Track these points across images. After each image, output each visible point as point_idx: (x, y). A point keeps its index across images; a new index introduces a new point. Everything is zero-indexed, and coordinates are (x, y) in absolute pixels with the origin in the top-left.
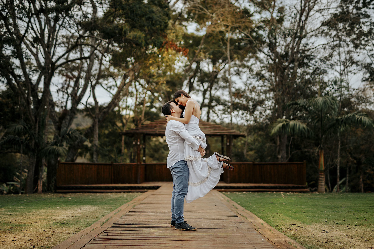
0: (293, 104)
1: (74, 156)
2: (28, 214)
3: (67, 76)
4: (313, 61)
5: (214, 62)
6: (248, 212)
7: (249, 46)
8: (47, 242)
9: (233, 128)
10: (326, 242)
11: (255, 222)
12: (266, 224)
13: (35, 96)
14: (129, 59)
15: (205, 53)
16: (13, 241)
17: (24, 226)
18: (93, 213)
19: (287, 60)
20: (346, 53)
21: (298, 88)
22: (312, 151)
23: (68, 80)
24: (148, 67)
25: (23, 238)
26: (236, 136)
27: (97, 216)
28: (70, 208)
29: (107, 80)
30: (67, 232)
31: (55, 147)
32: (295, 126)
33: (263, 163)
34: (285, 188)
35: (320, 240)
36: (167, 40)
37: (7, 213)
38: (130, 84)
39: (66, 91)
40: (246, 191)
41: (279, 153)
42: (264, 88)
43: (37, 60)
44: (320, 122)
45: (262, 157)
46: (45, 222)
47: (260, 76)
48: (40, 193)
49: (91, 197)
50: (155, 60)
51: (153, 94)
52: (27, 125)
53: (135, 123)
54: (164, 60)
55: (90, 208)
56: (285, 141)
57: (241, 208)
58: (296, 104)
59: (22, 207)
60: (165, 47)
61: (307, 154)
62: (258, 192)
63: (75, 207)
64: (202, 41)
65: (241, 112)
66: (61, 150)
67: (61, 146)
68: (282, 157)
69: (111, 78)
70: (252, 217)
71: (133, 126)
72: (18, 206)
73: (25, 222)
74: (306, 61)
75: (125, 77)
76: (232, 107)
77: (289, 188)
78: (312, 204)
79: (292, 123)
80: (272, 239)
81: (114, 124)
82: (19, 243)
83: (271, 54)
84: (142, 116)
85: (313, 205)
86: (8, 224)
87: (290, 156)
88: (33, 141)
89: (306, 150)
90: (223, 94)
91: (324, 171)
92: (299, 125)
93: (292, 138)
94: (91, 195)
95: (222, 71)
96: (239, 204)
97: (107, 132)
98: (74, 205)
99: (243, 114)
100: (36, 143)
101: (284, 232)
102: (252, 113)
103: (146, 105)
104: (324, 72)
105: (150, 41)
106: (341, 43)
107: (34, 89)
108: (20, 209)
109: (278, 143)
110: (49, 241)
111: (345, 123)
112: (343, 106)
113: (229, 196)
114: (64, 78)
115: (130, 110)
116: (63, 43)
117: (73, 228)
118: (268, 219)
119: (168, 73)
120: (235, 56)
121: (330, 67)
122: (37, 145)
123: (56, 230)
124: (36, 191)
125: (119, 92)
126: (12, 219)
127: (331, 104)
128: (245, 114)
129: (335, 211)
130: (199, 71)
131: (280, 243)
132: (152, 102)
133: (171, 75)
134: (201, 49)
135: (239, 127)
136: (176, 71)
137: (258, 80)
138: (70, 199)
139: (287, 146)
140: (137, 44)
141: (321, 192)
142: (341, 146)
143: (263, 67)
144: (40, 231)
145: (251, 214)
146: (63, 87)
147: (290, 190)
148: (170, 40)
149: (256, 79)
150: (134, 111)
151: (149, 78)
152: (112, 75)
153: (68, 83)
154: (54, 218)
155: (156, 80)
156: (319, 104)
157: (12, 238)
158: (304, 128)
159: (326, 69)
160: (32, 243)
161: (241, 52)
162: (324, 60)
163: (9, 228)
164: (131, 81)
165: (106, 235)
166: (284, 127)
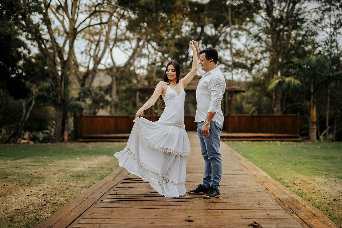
0: (288, 63)
1: (95, 109)
2: (50, 165)
3: (89, 40)
4: (305, 24)
5: (216, 27)
6: (251, 163)
7: (247, 11)
8: (60, 198)
9: (234, 84)
10: (334, 200)
11: (258, 175)
12: (269, 178)
13: (61, 58)
14: (142, 24)
15: (208, 17)
16: (28, 196)
17: (43, 178)
18: (108, 164)
19: (282, 24)
20: (335, 16)
21: (293, 48)
22: (304, 104)
23: (90, 43)
24: (159, 31)
25: (39, 192)
26: (237, 92)
27: (111, 167)
28: (88, 158)
29: (124, 43)
30: (81, 185)
31: (78, 102)
32: (290, 82)
33: (261, 115)
34: (281, 137)
35: (327, 197)
36: (175, 6)
37: (30, 164)
38: (143, 46)
39: (88, 53)
40: (246, 141)
41: (275, 107)
42: (261, 49)
43: (63, 26)
44: (313, 79)
45: (259, 110)
46: (62, 174)
47: (257, 38)
48: (66, 142)
49: (109, 147)
50: (165, 24)
51: (163, 55)
52: (54, 83)
53: (148, 80)
54: (173, 24)
55: (106, 159)
56: (280, 96)
57: (243, 159)
58: (291, 62)
59: (46, 157)
60: (174, 12)
61: (299, 107)
62: (256, 141)
63: (93, 157)
64: (206, 8)
65: (240, 70)
66: (83, 104)
67: (84, 101)
68: (277, 110)
69: (128, 41)
70: (255, 169)
71: (146, 83)
72: (43, 156)
73: (45, 174)
74: (299, 24)
75: (139, 40)
76: (232, 66)
77: (284, 137)
78: (309, 154)
79: (287, 79)
80: (278, 196)
81: (130, 81)
82: (33, 198)
83: (268, 18)
84: (154, 75)
85: (310, 156)
86: (28, 176)
87: (284, 109)
88: (60, 98)
89: (299, 103)
90: (224, 55)
91: (316, 122)
92: (294, 82)
93: (286, 93)
94: (110, 145)
95: (223, 35)
96: (242, 155)
97: (124, 88)
98: (93, 155)
99: (242, 72)
100: (61, 99)
101: (288, 186)
102: (250, 70)
103: (157, 65)
104: (315, 34)
105: (160, 7)
106: (332, 7)
107: (60, 51)
108: (44, 159)
109: (274, 97)
110: (62, 197)
111: (336, 80)
112: (333, 64)
113: (231, 145)
114: (87, 42)
115: (144, 69)
116: (86, 11)
117: (88, 181)
118: (271, 171)
119: (177, 37)
120: (236, 20)
121: (320, 29)
122: (63, 101)
123: (71, 183)
124: (63, 140)
125: (134, 54)
126: (34, 170)
127: (324, 62)
128: (244, 72)
129: (332, 162)
130: (203, 34)
131: (287, 201)
132: (162, 63)
133: (178, 39)
134: (206, 14)
135: (239, 83)
136: (183, 35)
137: (256, 42)
138: (90, 148)
139: (282, 100)
140: (149, 10)
141: (313, 141)
142: (330, 100)
143: (261, 30)
144: (56, 184)
145: (254, 165)
146: (86, 50)
147: (285, 139)
148: (178, 6)
149: (254, 41)
150: (147, 70)
151: (160, 41)
152: (128, 39)
153: (90, 46)
154: (72, 169)
155: (165, 42)
156: (313, 62)
157: (28, 193)
158: (298, 84)
159: (317, 31)
160: (46, 199)
161: (241, 16)
162: (316, 23)
163: (28, 180)
164: (144, 44)
165: (115, 193)
166: (280, 83)
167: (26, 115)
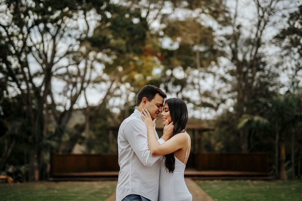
0: (255, 103)
3: (68, 81)
4: (268, 66)
5: (185, 68)
19: (245, 66)
23: (68, 84)
31: (49, 141)
33: (229, 153)
36: (145, 48)
39: (66, 94)
40: (217, 179)
44: (280, 118)
45: (228, 148)
47: (223, 79)
48: (37, 181)
58: (258, 102)
64: (176, 54)
68: (245, 148)
69: (104, 82)
74: (261, 66)
75: (113, 81)
76: (201, 105)
79: (256, 118)
81: (105, 119)
87: (252, 147)
91: (285, 160)
92: (263, 121)
95: (191, 77)
102: (216, 109)
103: (130, 104)
104: (278, 75)
114: (65, 84)
119: (148, 78)
124: (34, 180)
130: (173, 77)
141: (283, 180)
146: (63, 91)
147: (256, 178)
149: (220, 81)
158: (266, 124)
162: (277, 66)
166: (249, 122)
167: (8, 151)
